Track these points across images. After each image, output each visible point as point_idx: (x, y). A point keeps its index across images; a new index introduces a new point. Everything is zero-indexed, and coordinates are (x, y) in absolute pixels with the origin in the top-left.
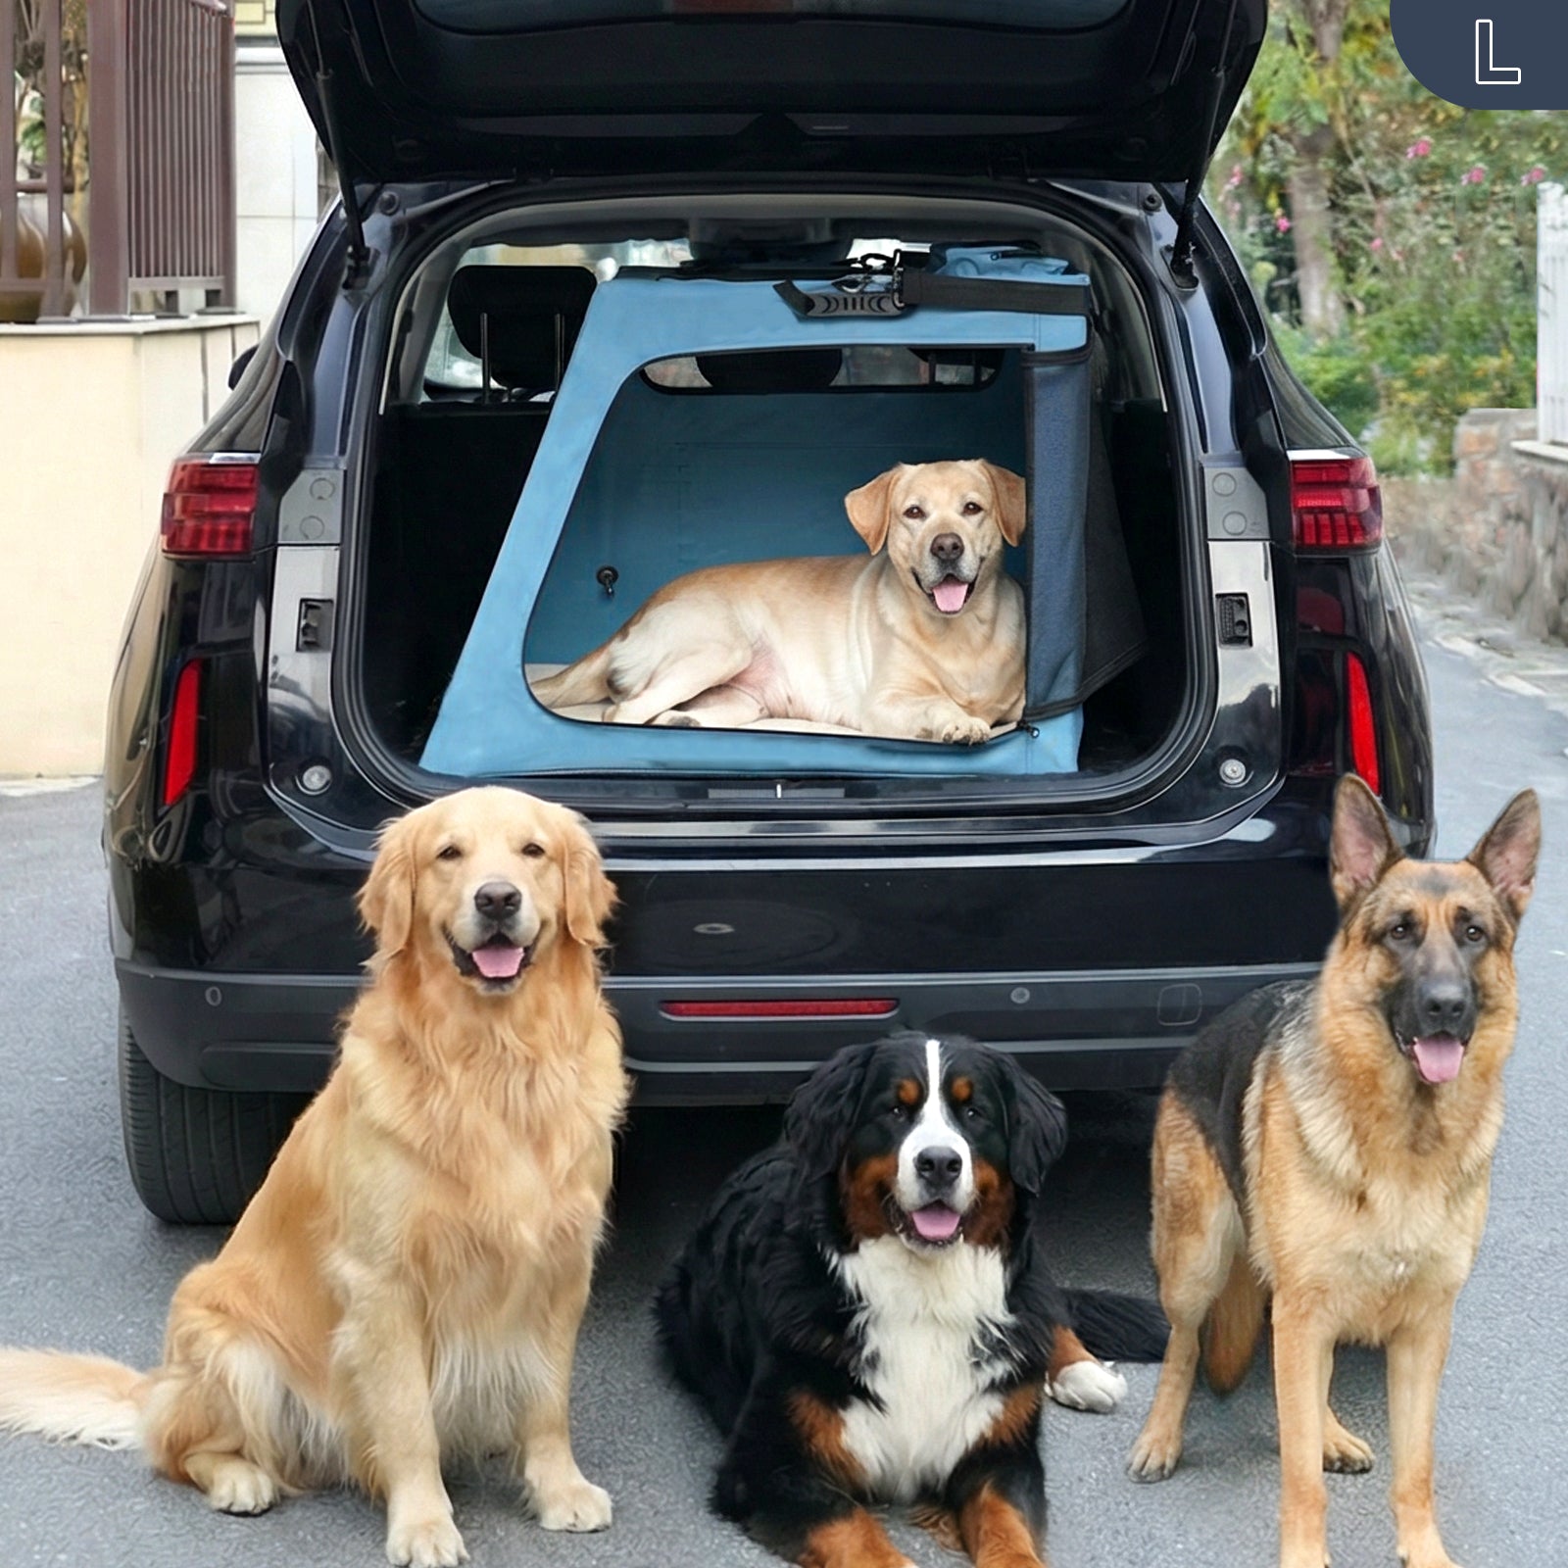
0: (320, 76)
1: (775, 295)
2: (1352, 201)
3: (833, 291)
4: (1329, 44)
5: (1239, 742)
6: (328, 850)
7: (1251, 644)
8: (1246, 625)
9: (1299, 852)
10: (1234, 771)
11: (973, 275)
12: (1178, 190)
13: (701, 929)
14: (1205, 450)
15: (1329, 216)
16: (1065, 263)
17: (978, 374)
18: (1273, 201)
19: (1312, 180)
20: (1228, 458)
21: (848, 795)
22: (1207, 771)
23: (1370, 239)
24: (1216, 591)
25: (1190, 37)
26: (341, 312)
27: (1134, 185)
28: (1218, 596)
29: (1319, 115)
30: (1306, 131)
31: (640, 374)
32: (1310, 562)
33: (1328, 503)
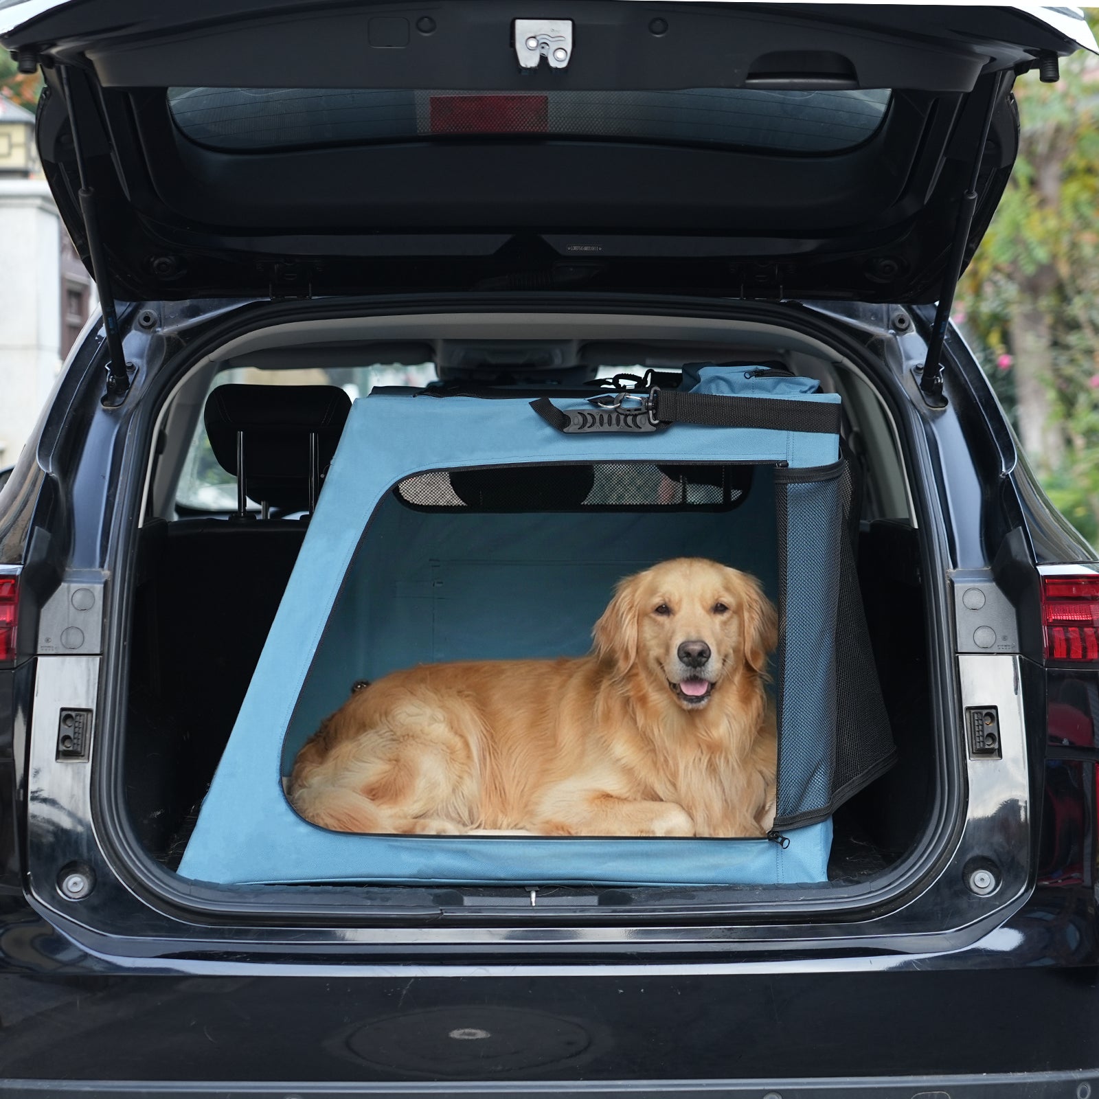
0: (81, 194)
1: (531, 412)
2: (1073, 339)
3: (588, 408)
4: (1050, 186)
5: (988, 853)
6: (86, 955)
7: (1000, 756)
8: (995, 737)
9: (1048, 962)
10: (983, 881)
11: (727, 393)
12: (928, 312)
13: (456, 1034)
14: (955, 566)
15: (1051, 355)
16: (815, 383)
17: (727, 495)
18: (994, 339)
19: (1033, 318)
20: (976, 573)
21: (601, 903)
22: (957, 882)
23: (1090, 374)
24: (967, 703)
25: (941, 161)
26: (100, 427)
27: (884, 306)
28: (969, 709)
29: (1042, 254)
30: (1030, 269)
31: (395, 490)
32: (1062, 676)
33: (1077, 618)
